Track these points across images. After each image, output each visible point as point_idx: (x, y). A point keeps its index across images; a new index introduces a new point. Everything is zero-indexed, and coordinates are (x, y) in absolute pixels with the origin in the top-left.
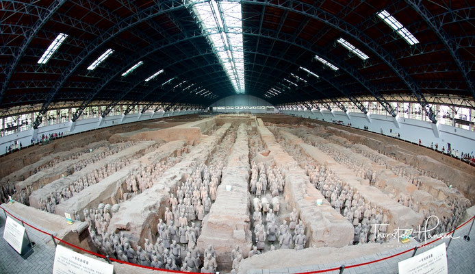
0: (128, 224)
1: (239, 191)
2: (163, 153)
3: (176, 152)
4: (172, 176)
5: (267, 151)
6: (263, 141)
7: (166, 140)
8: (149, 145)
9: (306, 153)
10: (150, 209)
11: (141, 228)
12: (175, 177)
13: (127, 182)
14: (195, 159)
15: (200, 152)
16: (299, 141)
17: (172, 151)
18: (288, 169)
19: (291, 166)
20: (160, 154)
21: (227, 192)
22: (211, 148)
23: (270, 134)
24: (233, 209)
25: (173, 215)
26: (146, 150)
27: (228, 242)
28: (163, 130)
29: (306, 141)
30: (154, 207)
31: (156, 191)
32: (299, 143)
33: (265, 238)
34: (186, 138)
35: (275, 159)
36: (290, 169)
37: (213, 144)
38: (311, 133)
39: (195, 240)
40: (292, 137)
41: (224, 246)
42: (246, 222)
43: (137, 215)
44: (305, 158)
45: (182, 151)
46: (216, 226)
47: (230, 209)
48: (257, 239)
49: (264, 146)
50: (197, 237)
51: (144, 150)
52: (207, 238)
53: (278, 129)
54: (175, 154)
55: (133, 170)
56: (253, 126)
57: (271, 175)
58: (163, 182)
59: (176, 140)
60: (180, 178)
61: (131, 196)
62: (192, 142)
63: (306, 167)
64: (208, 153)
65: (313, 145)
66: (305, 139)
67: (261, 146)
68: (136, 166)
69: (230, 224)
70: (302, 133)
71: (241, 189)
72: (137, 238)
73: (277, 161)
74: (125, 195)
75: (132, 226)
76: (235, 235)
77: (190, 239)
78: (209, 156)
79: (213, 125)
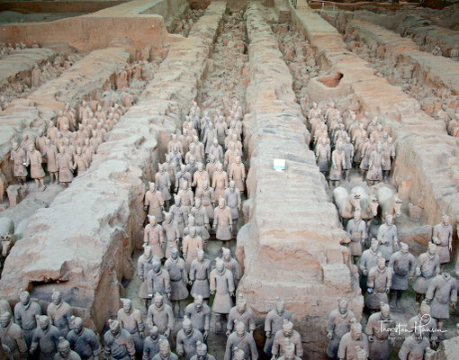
0: (65, 267)
1: (301, 173)
2: (85, 82)
3: (114, 77)
4: (135, 138)
5: (334, 75)
6: (315, 48)
7: (78, 46)
8: (39, 58)
9: (431, 76)
10: (111, 223)
11: (97, 273)
12: (142, 141)
13: (16, 156)
14: (173, 96)
15: (178, 79)
16: (407, 47)
17: (106, 76)
18: (399, 119)
19: (407, 112)
20: (81, 84)
21: (277, 174)
22: (199, 68)
23: (330, 29)
24: (307, 214)
25: (165, 232)
26: (36, 73)
27: (310, 291)
28: (67, 20)
29: (424, 44)
30: (119, 217)
31: (110, 176)
32: (406, 53)
33: (389, 285)
34: (131, 42)
35: (358, 93)
36: (406, 120)
37: (201, 59)
38: (434, 23)
39: (231, 289)
40: (387, 36)
41: (302, 302)
42: (343, 244)
43: (83, 240)
44: (428, 89)
45: (130, 76)
46: (281, 254)
47: (301, 214)
48: (371, 285)
49: (321, 60)
50: (236, 282)
51: (30, 73)
52: (264, 283)
53: (347, 16)
54: (114, 82)
55: (24, 126)
56: (283, 9)
57: (359, 134)
58: (120, 155)
59: (106, 46)
60: (154, 143)
61: (27, 193)
62: (146, 53)
63: (440, 113)
64: (194, 81)
65: (447, 54)
66: (420, 40)
67: (312, 62)
68: (30, 116)
69: (313, 248)
70: (409, 23)
71: (304, 167)
72: (87, 300)
73: (366, 100)
74: (12, 191)
75: (75, 270)
76: (326, 275)
77: (221, 288)
78: (198, 87)
79: (183, 8)
